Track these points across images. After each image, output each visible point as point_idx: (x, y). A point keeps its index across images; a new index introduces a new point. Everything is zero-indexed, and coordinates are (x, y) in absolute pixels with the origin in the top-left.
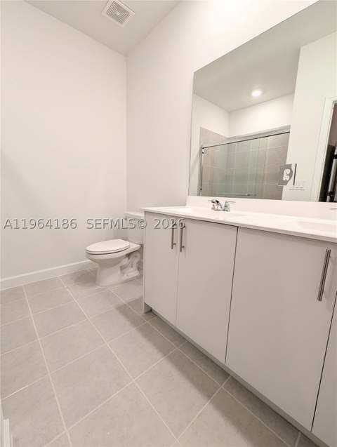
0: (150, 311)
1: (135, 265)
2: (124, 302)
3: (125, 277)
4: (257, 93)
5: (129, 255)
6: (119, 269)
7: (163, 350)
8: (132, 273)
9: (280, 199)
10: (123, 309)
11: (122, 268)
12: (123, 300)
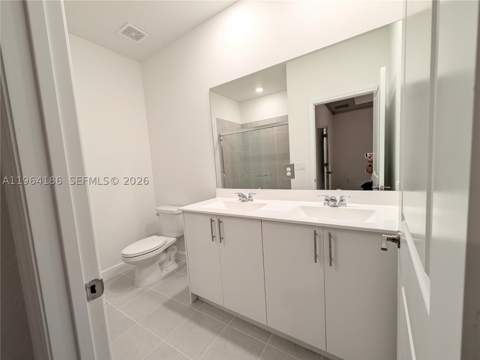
0: (197, 299)
1: (173, 259)
2: (169, 298)
3: (165, 273)
4: (259, 90)
5: (166, 251)
6: (158, 266)
7: (216, 330)
8: (172, 266)
9: (290, 188)
10: (170, 305)
11: (161, 264)
12: (169, 296)
